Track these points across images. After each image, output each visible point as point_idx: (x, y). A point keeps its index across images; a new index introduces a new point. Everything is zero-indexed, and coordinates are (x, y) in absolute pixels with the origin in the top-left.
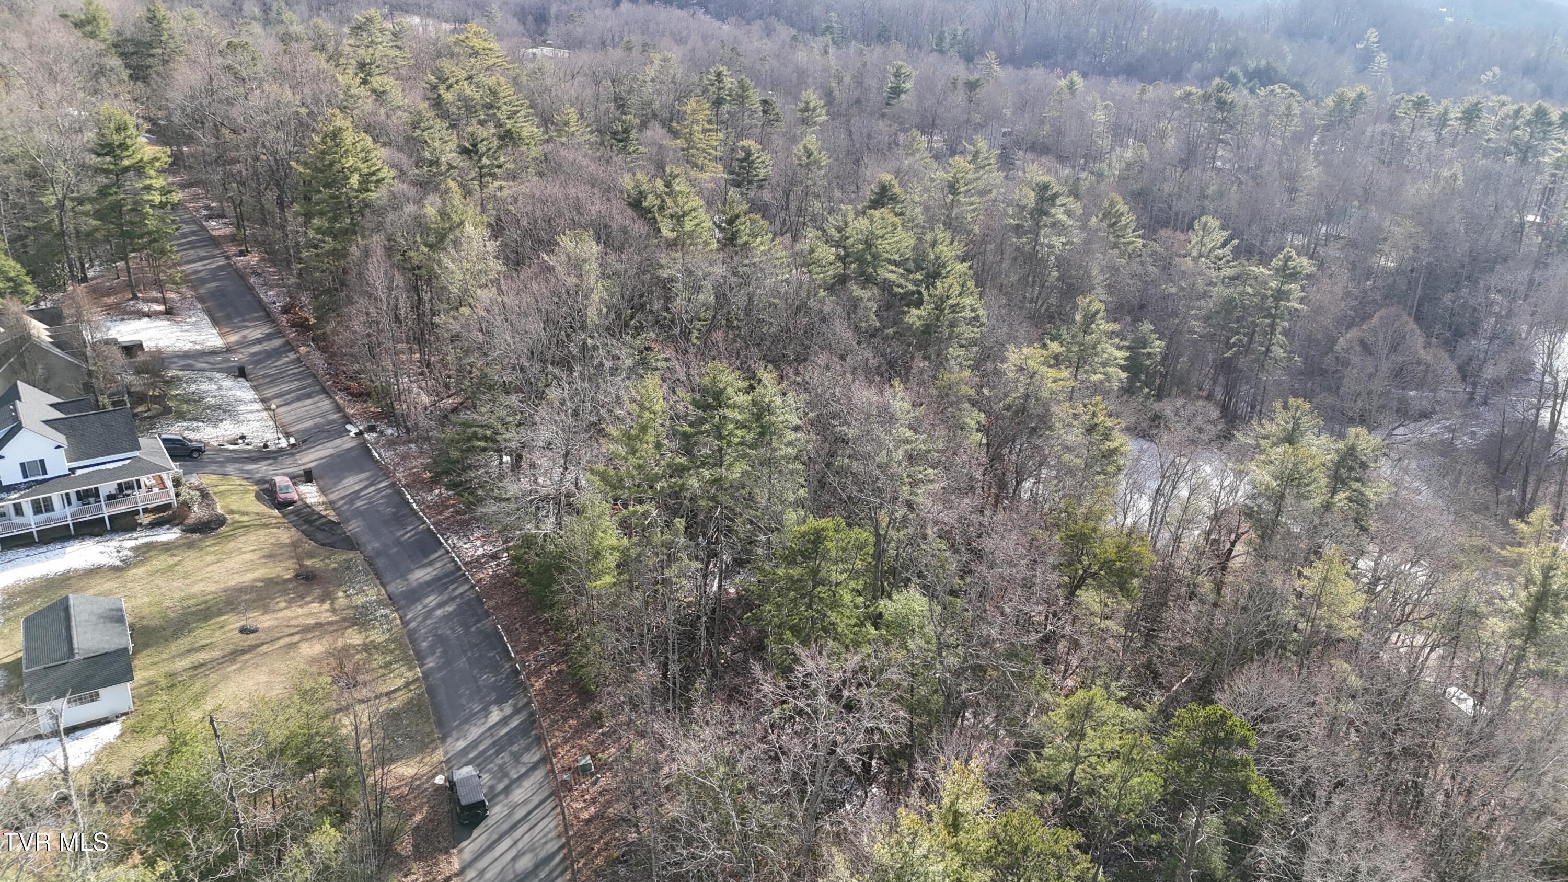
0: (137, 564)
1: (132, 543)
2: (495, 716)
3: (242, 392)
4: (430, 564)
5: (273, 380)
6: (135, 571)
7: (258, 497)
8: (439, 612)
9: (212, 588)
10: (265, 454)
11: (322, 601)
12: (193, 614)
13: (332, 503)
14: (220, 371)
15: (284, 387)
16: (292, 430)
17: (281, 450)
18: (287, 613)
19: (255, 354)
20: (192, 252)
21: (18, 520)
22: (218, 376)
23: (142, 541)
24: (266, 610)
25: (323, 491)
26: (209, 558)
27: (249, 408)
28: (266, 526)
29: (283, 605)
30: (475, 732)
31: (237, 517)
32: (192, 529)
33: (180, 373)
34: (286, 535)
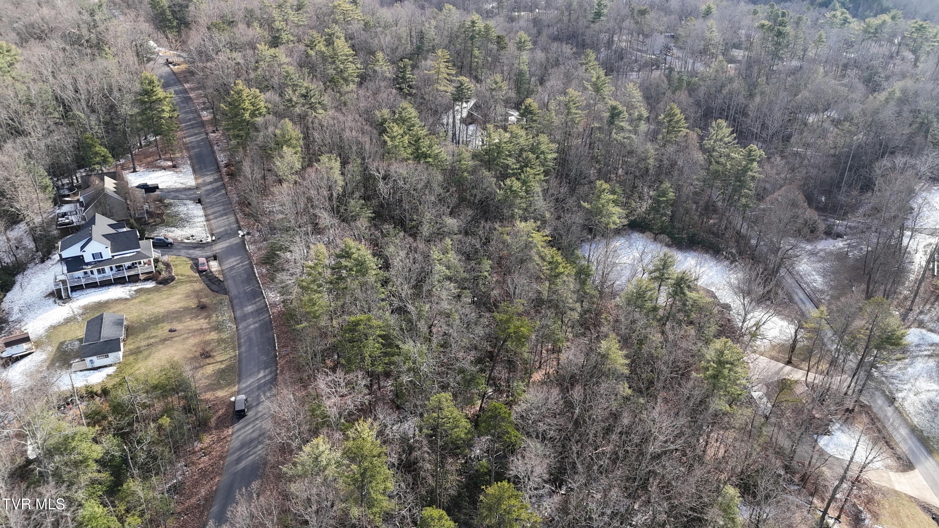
0: (135, 298)
1: (135, 288)
2: (261, 374)
3: (197, 211)
4: (255, 303)
5: (212, 205)
6: (134, 301)
7: (192, 268)
8: (252, 327)
9: (162, 310)
10: (201, 245)
11: (206, 318)
12: (152, 322)
13: (222, 271)
14: (190, 199)
15: (216, 209)
16: (214, 232)
17: (208, 243)
18: (189, 323)
19: (208, 190)
20: (191, 130)
21: (92, 276)
22: (188, 202)
23: (140, 287)
24: (180, 321)
25: (220, 264)
26: (164, 296)
27: (199, 220)
28: (191, 281)
29: (188, 320)
30: (252, 380)
31: (180, 277)
32: (160, 283)
33: (172, 201)
34: (199, 286)
